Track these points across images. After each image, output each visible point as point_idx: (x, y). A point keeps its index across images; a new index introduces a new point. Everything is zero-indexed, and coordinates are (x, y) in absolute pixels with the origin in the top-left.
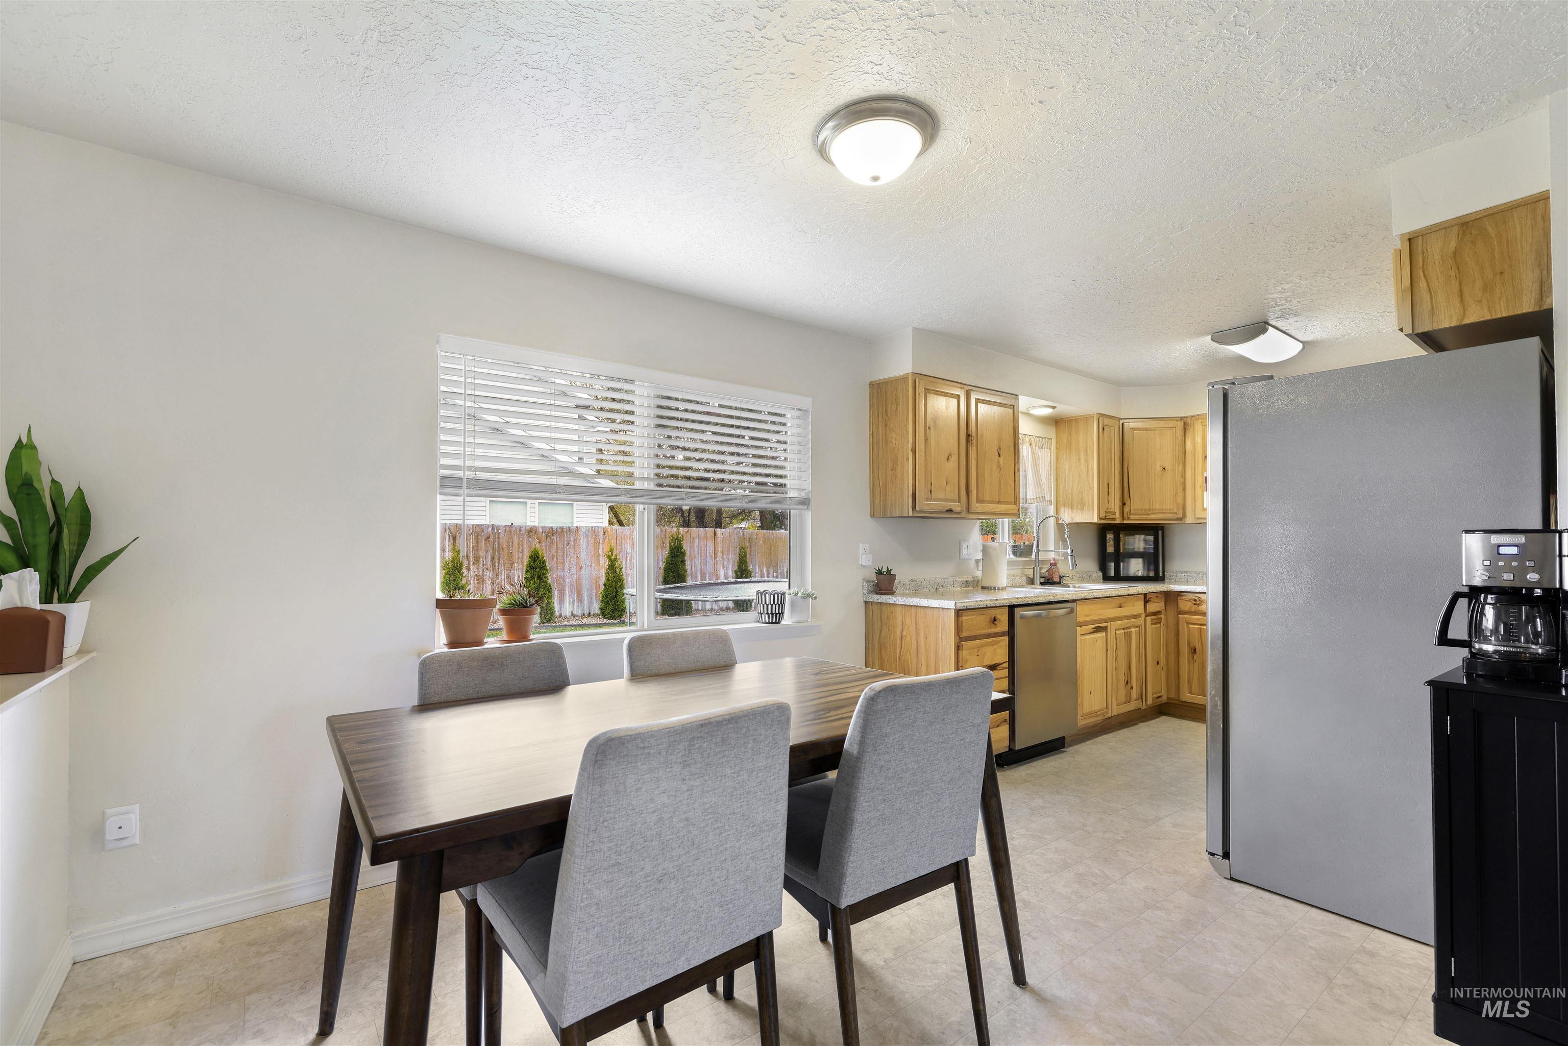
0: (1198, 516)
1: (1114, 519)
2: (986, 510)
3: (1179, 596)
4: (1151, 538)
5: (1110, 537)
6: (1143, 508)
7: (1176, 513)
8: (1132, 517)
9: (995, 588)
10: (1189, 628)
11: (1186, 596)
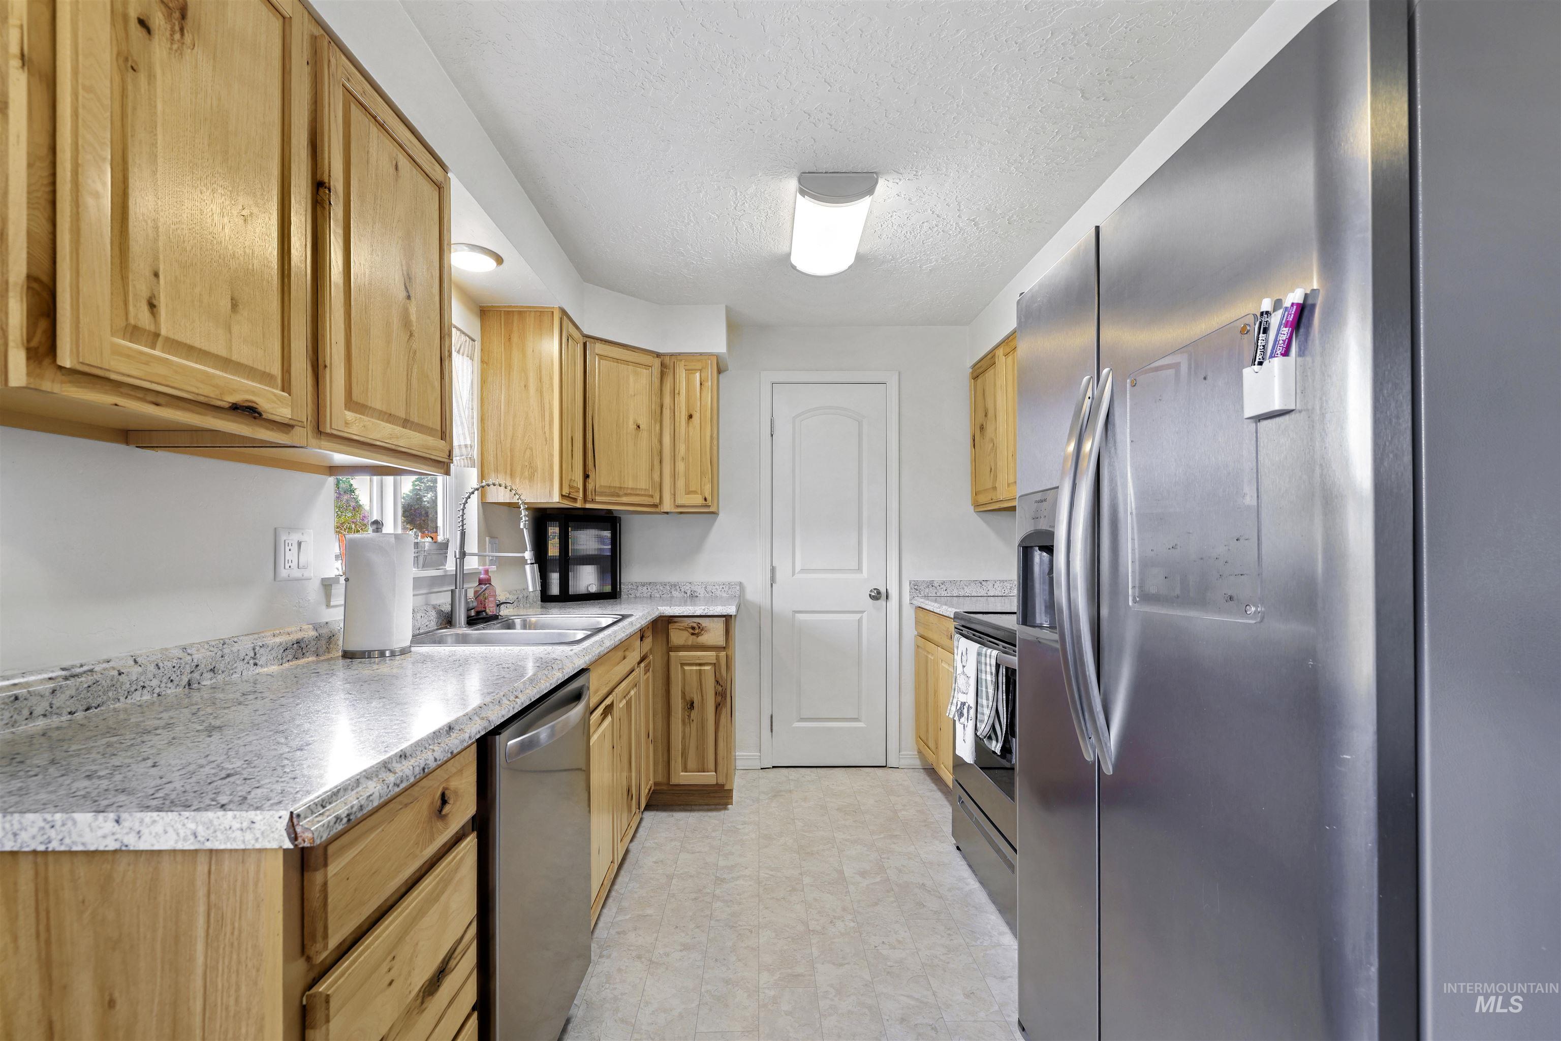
0: (679, 501)
1: (575, 500)
2: (378, 436)
3: (670, 623)
4: (607, 534)
5: (553, 531)
6: (612, 485)
7: (652, 496)
8: (598, 499)
9: (382, 654)
10: (684, 671)
11: (681, 622)
